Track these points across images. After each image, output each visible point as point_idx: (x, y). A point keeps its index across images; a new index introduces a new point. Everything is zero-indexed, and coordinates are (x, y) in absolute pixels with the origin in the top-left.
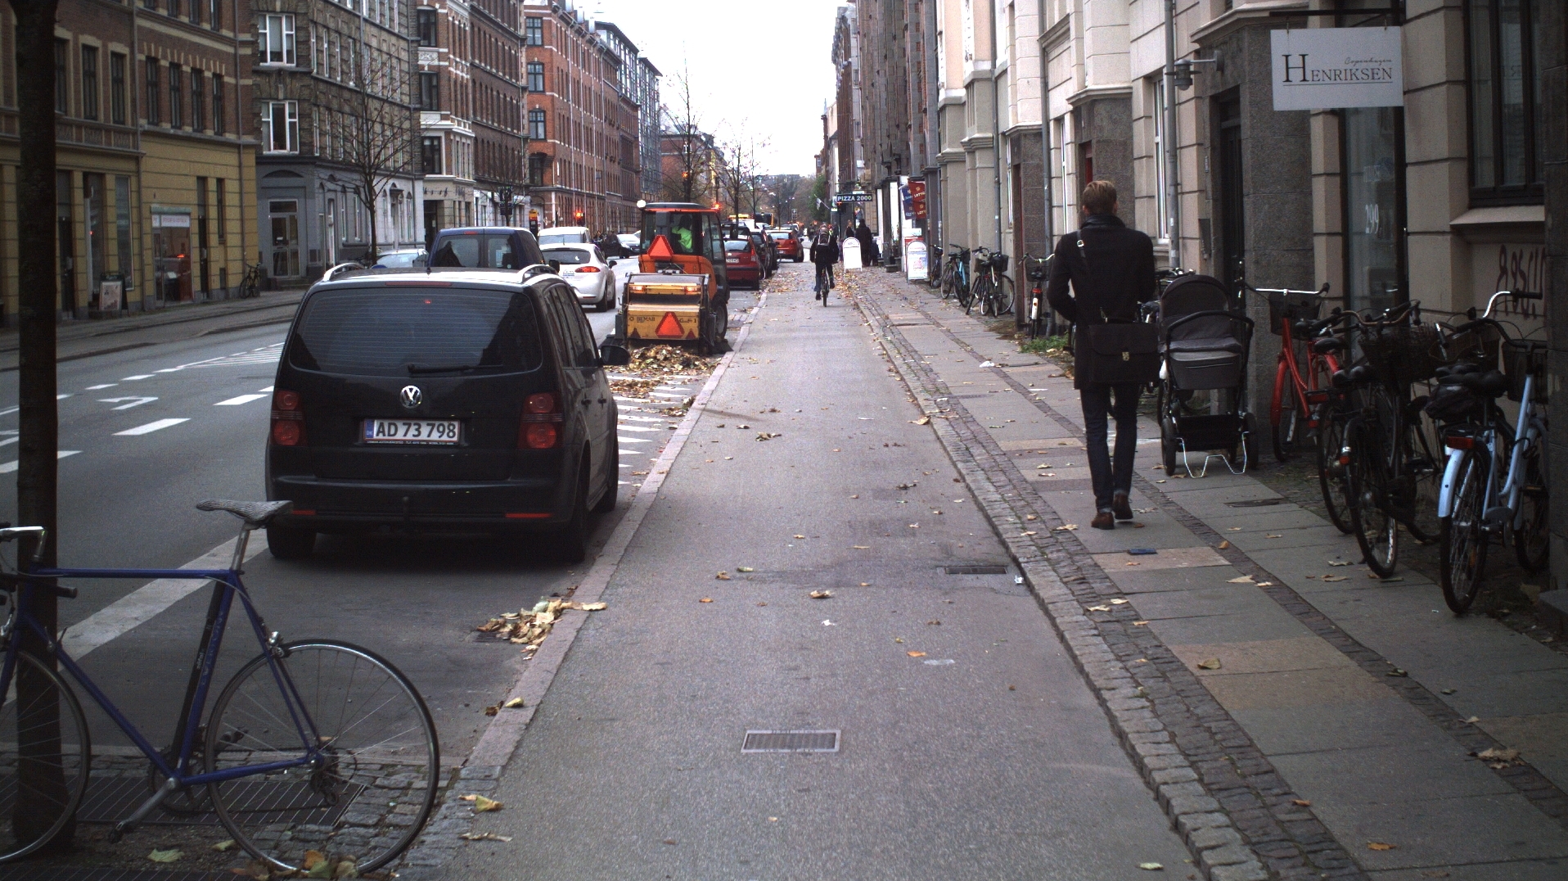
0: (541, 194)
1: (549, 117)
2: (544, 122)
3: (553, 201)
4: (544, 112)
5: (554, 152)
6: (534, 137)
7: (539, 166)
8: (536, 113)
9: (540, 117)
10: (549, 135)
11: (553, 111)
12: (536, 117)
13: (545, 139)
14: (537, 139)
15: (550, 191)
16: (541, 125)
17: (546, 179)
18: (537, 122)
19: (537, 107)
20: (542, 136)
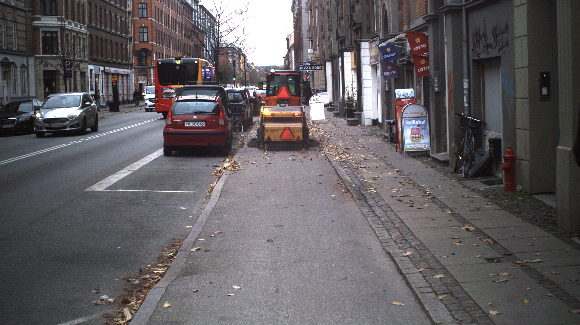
0: (146, 70)
1: (149, 30)
2: (147, 32)
3: (152, 73)
4: (147, 28)
5: (153, 48)
6: (142, 41)
7: (145, 55)
8: (143, 28)
9: (145, 30)
10: (150, 39)
11: (152, 27)
12: (143, 30)
13: (148, 42)
14: (143, 42)
15: (150, 68)
16: (145, 35)
17: (148, 61)
18: (143, 33)
19: (144, 25)
20: (146, 40)
